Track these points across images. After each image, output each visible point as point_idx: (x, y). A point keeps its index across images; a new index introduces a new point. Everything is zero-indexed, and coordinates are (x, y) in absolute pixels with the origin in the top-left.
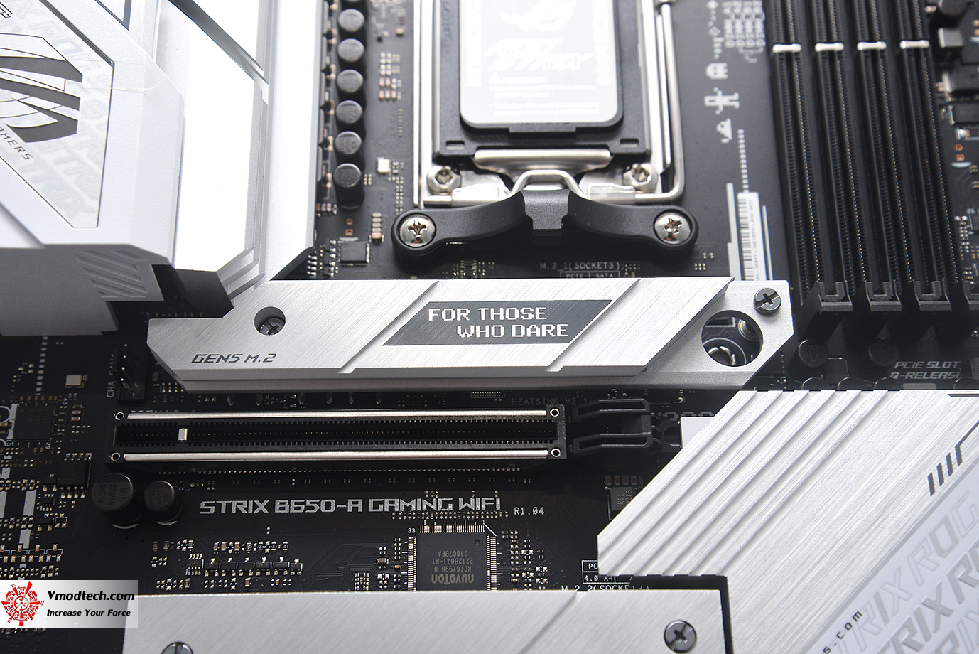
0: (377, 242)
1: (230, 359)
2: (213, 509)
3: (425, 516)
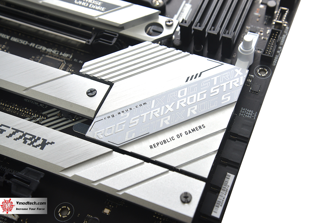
3: (50, 53)
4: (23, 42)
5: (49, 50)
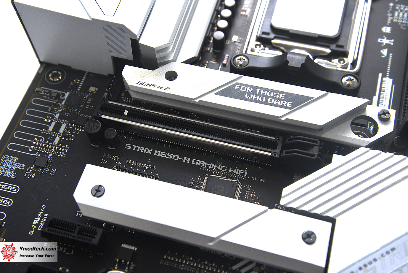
0: (224, 65)
1: (152, 86)
2: (130, 147)
3: (214, 171)
4: (172, 157)
5: (212, 166)
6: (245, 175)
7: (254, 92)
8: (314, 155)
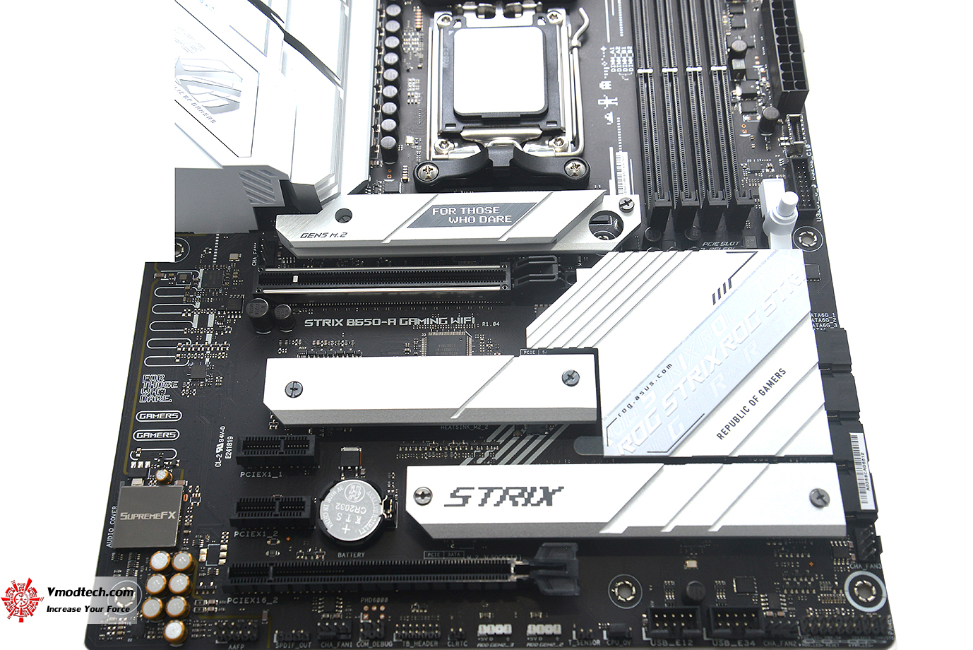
0: (405, 181)
1: (322, 236)
2: (312, 324)
3: (432, 327)
5: (427, 321)
6: (473, 323)
7: (459, 213)
8: (554, 277)
